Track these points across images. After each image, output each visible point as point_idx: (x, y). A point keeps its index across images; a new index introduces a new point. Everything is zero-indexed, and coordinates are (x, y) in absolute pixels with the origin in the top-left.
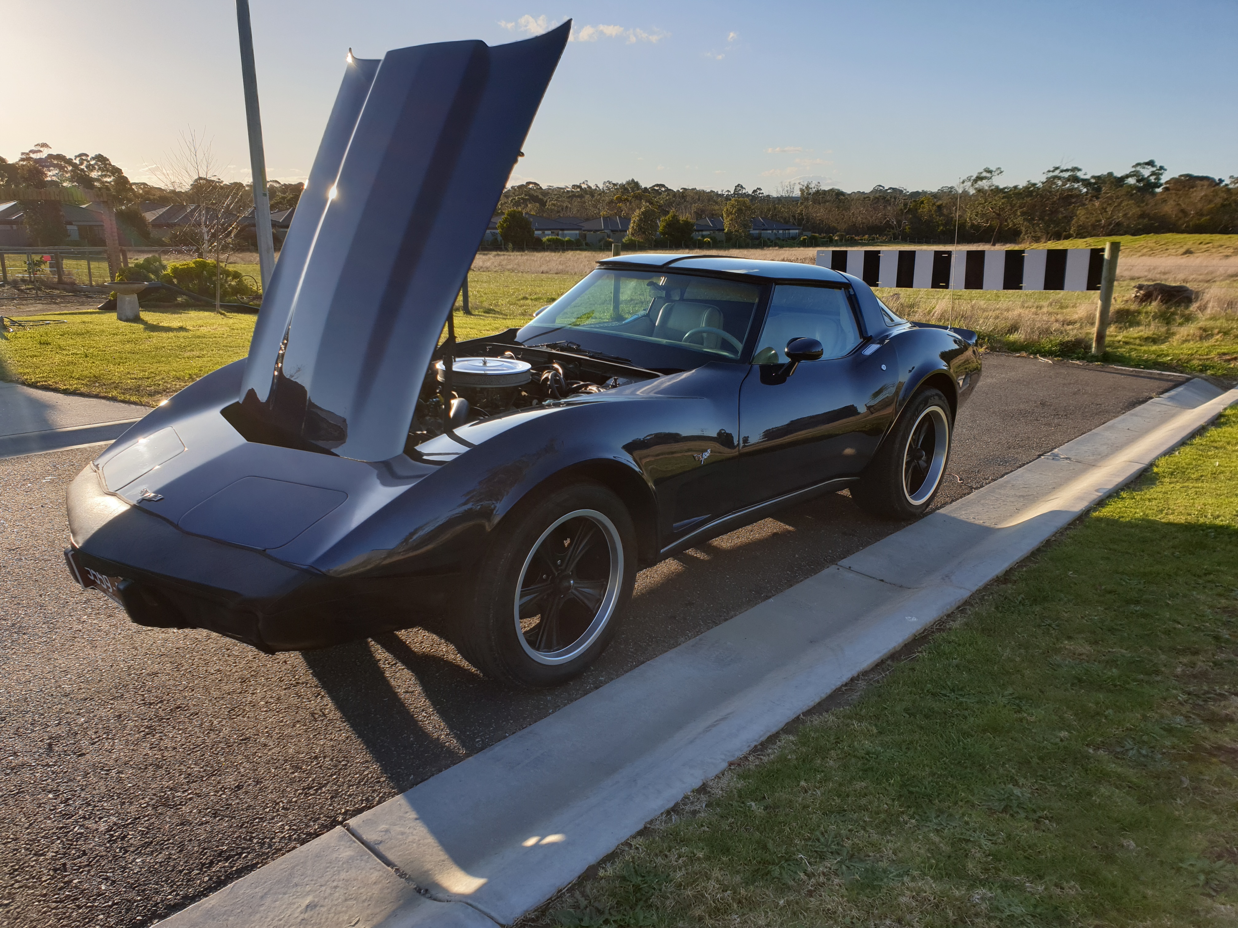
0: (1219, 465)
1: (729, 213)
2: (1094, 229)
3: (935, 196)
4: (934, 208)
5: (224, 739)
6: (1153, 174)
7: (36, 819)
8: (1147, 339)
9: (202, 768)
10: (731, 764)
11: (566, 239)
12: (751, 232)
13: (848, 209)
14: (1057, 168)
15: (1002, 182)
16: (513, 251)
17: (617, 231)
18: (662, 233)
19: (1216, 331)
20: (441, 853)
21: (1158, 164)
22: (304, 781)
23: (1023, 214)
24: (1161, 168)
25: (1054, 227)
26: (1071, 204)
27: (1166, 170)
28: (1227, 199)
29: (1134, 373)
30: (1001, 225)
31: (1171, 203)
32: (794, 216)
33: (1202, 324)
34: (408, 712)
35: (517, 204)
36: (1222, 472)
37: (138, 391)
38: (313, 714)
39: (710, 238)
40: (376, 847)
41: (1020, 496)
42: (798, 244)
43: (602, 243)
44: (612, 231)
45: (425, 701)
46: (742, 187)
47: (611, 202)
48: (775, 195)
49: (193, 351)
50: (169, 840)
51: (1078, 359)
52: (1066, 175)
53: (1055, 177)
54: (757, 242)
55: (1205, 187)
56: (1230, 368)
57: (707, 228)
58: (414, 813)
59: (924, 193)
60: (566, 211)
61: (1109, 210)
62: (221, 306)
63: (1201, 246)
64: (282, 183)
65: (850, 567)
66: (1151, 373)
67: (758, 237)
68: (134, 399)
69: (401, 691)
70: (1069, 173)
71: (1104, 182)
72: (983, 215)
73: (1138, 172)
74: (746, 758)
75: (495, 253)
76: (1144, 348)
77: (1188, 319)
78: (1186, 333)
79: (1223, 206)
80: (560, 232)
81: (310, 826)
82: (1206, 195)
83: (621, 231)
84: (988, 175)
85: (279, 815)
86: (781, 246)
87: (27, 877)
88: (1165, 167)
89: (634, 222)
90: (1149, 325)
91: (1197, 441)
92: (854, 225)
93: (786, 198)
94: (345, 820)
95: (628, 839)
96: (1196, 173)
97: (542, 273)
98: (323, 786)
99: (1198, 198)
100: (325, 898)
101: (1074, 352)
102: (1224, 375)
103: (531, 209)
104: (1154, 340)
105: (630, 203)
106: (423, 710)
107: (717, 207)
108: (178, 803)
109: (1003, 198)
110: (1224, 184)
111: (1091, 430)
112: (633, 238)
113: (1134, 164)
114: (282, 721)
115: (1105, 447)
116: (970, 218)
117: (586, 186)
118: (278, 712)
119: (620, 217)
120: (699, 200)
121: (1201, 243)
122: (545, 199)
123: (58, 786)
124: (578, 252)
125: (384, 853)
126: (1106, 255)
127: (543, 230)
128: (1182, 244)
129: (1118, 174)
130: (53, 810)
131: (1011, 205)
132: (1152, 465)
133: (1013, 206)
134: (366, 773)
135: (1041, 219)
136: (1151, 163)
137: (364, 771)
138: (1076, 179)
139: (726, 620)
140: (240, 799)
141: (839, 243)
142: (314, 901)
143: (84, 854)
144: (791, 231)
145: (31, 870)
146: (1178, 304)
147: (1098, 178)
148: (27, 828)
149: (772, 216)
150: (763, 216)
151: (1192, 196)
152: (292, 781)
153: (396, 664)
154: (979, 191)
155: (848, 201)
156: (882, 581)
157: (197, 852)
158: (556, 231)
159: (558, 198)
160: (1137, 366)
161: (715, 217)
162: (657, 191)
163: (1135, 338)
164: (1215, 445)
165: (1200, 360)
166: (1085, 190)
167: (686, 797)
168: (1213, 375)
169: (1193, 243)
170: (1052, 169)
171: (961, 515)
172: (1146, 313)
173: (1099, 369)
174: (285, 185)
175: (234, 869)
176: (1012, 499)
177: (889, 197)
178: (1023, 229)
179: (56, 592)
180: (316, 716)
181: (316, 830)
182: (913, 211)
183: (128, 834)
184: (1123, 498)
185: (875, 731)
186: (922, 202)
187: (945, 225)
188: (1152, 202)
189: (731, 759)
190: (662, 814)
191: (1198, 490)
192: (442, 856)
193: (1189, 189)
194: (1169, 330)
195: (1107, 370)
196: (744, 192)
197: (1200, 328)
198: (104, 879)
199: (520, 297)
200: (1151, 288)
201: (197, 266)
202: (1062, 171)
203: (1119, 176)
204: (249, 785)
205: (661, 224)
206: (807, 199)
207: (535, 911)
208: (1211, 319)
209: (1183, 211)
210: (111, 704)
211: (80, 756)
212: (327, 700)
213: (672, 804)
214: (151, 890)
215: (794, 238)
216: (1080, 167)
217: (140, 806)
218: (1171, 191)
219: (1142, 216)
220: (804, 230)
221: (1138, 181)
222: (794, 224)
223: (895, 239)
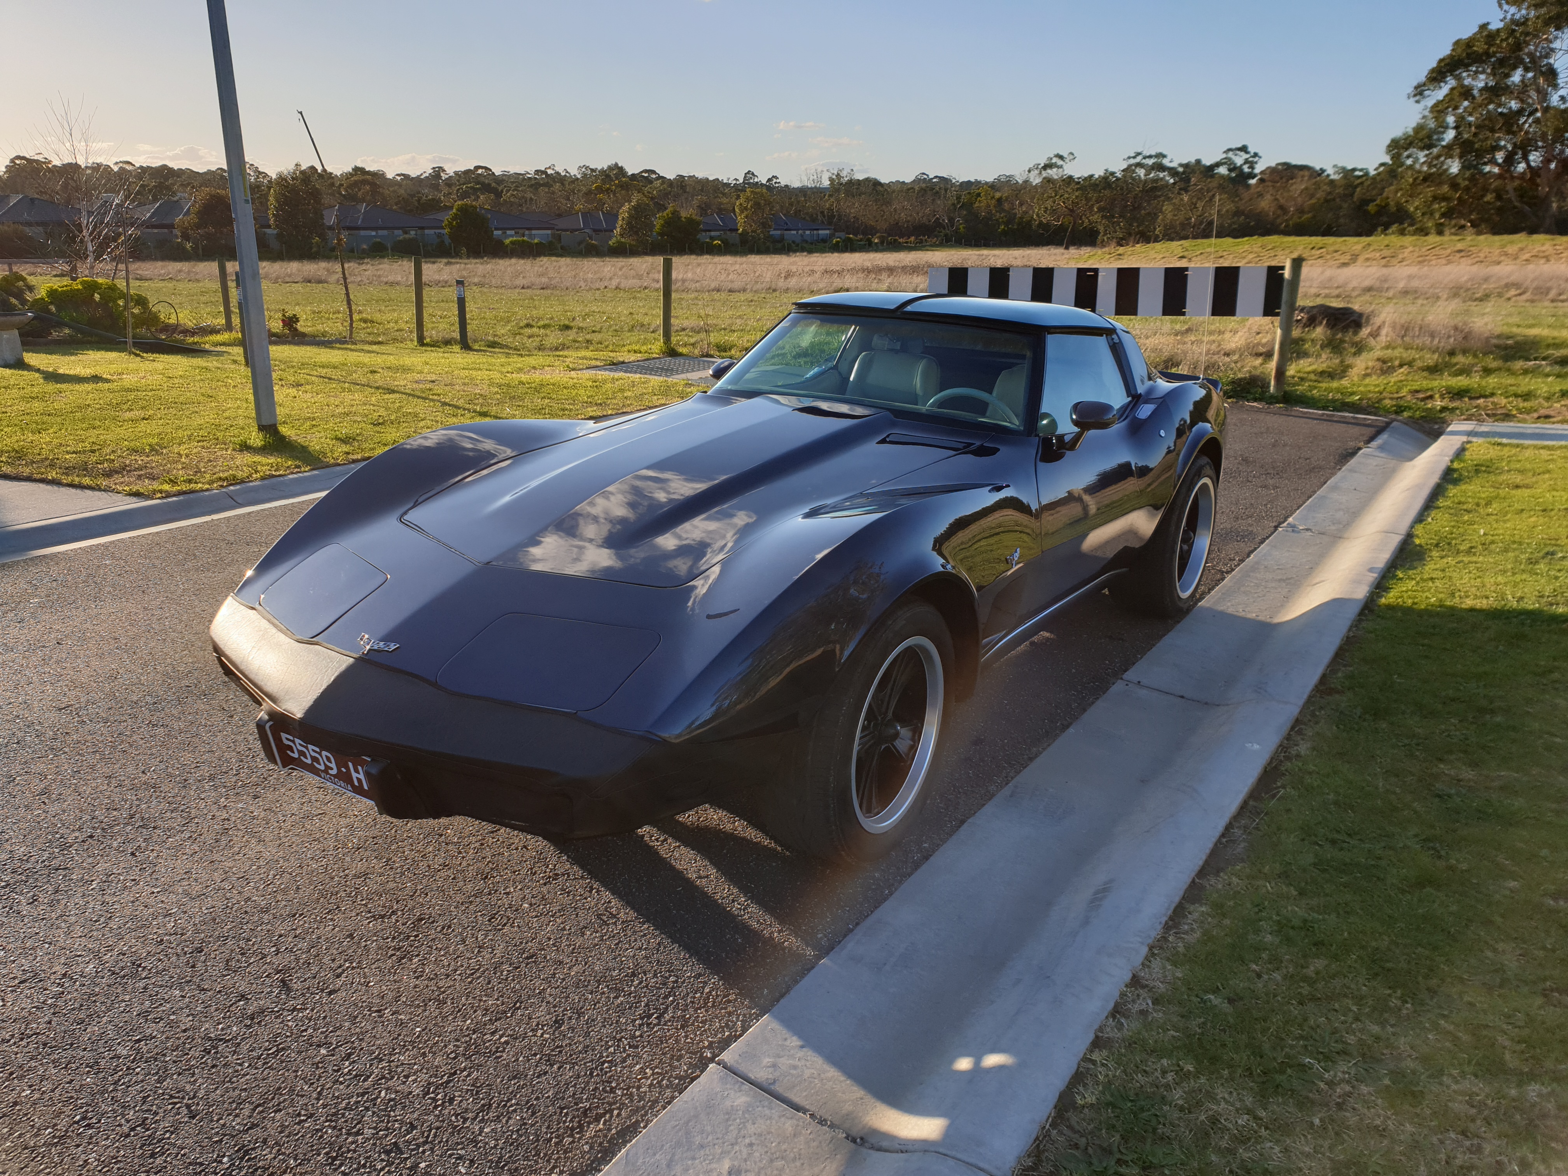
0: (1485, 534)
1: (743, 209)
2: (1183, 230)
3: (993, 186)
4: (993, 202)
5: (504, 960)
6: (1246, 161)
7: (323, 1085)
8: (1322, 373)
9: (497, 999)
10: (1151, 948)
11: (536, 241)
12: (771, 233)
13: (888, 203)
14: (1139, 154)
15: (1077, 170)
16: (468, 258)
17: (600, 231)
18: (659, 234)
19: (1397, 363)
20: (855, 1088)
21: (1252, 150)
22: (636, 1007)
23: (1100, 209)
24: (1256, 155)
25: (1138, 226)
26: (1156, 197)
27: (1260, 157)
28: (1330, 193)
29: (1325, 417)
30: (1075, 223)
31: (1268, 197)
32: (822, 213)
33: (1378, 353)
34: (718, 906)
35: (464, 195)
36: (1493, 542)
37: (85, 469)
38: (599, 916)
39: (723, 242)
40: (772, 1087)
41: (1280, 580)
42: (830, 248)
43: (582, 246)
44: (595, 231)
45: (729, 889)
46: (753, 174)
47: (589, 192)
48: (796, 184)
49: (132, 410)
50: (509, 1100)
51: (1255, 400)
52: (1150, 162)
53: (1139, 165)
54: (779, 245)
55: (1306, 178)
56: (1428, 409)
57: (716, 228)
58: (795, 1038)
59: (978, 183)
60: (530, 204)
61: (1200, 205)
62: (135, 345)
63: (1313, 252)
64: (137, 165)
65: (1139, 682)
66: (1345, 417)
67: (781, 239)
68: (86, 481)
69: (693, 876)
70: (1153, 160)
71: (1193, 172)
72: (1054, 211)
73: (1230, 159)
74: (1164, 939)
75: (445, 260)
76: (1324, 385)
77: (1360, 348)
78: (1363, 366)
79: (1327, 201)
80: (527, 232)
81: (676, 1067)
82: (1306, 189)
83: (606, 231)
84: (1060, 162)
85: (629, 1055)
86: (810, 252)
87: (355, 1166)
88: (1260, 154)
89: (623, 219)
90: (1319, 356)
91: (1441, 502)
92: (897, 223)
93: (811, 188)
94: (715, 1056)
95: (1085, 1054)
96: (1294, 162)
97: (523, 288)
98: (664, 1013)
99: (1298, 192)
100: (745, 1160)
101: (1248, 392)
102: (1422, 417)
103: (483, 201)
104: (1330, 375)
105: (614, 194)
106: (733, 901)
107: (725, 200)
108: (494, 1049)
109: (1077, 189)
110: (1326, 174)
111: (1315, 492)
112: (623, 240)
113: (1225, 149)
114: (564, 929)
115: (1341, 513)
116: (1038, 215)
117: (553, 172)
118: (552, 916)
119: (603, 212)
120: (702, 190)
121: (1313, 248)
122: (500, 189)
123: (326, 1037)
124: (554, 258)
125: (786, 1095)
126: (1287, 274)
127: (504, 229)
128: (1292, 248)
129: (1207, 162)
130: (338, 1071)
131: (1086, 199)
132: (1409, 536)
133: (1088, 200)
134: (707, 990)
135: (1122, 216)
136: (1244, 149)
137: (703, 988)
138: (1161, 167)
139: (1031, 759)
140: (570, 1038)
141: (881, 247)
142: (733, 1165)
143: (413, 1127)
144: (821, 232)
145: (355, 1155)
146: (1345, 329)
147: (1186, 166)
148: (318, 1099)
149: (796, 212)
150: (784, 212)
151: (1291, 189)
152: (621, 1010)
153: (665, 840)
154: (1048, 180)
155: (888, 193)
156: (1182, 697)
157: (555, 1113)
158: (521, 231)
159: (517, 186)
160: (1324, 408)
161: (725, 212)
162: (646, 179)
163: (1309, 373)
164: (1465, 507)
165: (1392, 399)
166: (1172, 181)
167: (1123, 995)
168: (1410, 417)
169: (1305, 248)
170: (1133, 155)
171: (1228, 607)
172: (1313, 340)
173: (1284, 413)
174: (141, 167)
175: (614, 1131)
176: (1273, 585)
177: (937, 188)
178: (1101, 229)
179: (163, 766)
180: (605, 918)
181: (686, 1071)
182: (968, 206)
183: (455, 1096)
184: (1401, 579)
185: (1295, 893)
186: (979, 195)
187: (1007, 224)
188: (1246, 195)
189: (1150, 941)
190: (1107, 1017)
191: (1477, 565)
192: (858, 1092)
193: (1288, 181)
194: (1342, 362)
195: (1293, 413)
196: (756, 180)
197: (1378, 360)
198: (457, 1159)
199: (522, 324)
200: (1315, 311)
201: (85, 288)
202: (1144, 158)
203: (1208, 164)
204: (570, 1018)
205: (658, 223)
206: (837, 190)
207: (1029, 1156)
208: (1387, 347)
209: (1281, 207)
210: (332, 920)
211: (330, 993)
212: (607, 895)
213: (1111, 1005)
214: (525, 1169)
215: (824, 241)
216: (1165, 153)
217: (448, 1056)
218: (1267, 184)
219: (1237, 213)
220: (835, 230)
221: (1230, 170)
222: (823, 222)
223: (947, 241)
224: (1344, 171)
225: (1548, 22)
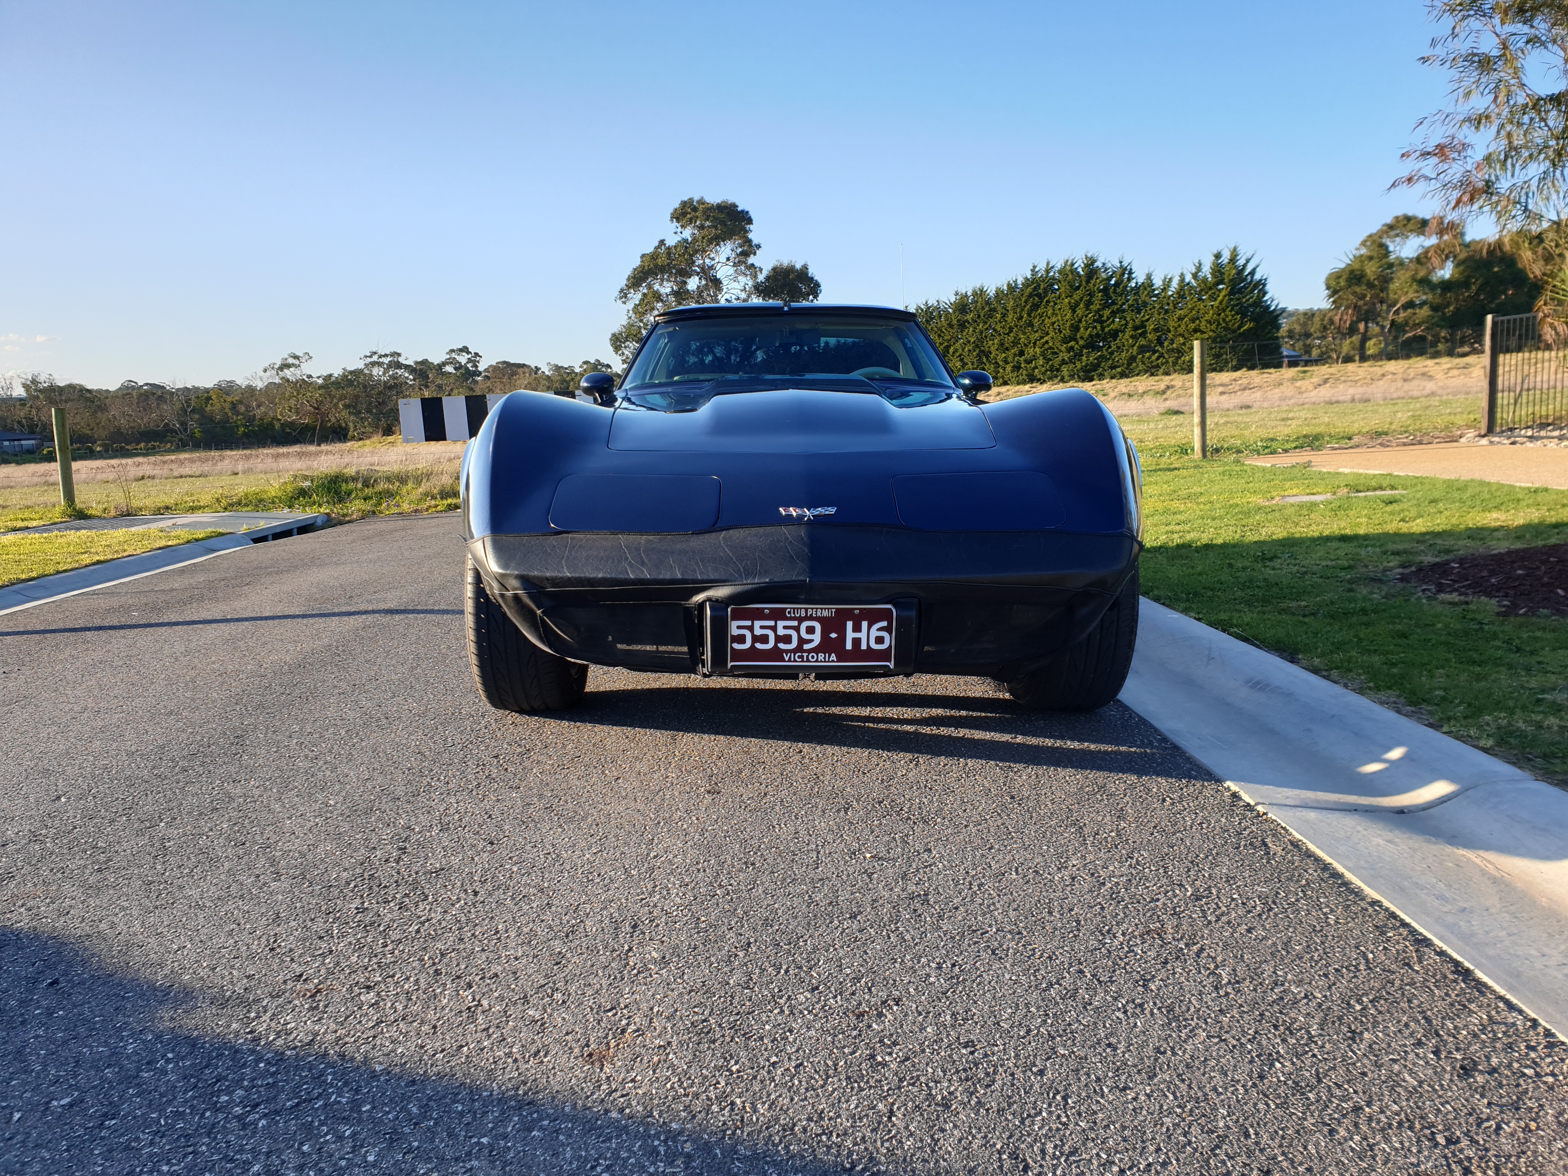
4: (227, 405)
6: (469, 361)
13: (103, 410)
14: (374, 353)
21: (472, 350)
23: (346, 406)
24: (477, 355)
26: (397, 393)
27: (481, 357)
30: (322, 420)
32: (19, 422)
40: (1311, 806)
42: (37, 459)
52: (386, 360)
53: (373, 364)
55: (526, 375)
58: (1265, 786)
69: (1005, 739)
70: (389, 359)
71: (426, 369)
72: (298, 410)
73: (454, 359)
84: (296, 362)
88: (480, 354)
92: (120, 430)
96: (513, 360)
109: (319, 388)
113: (449, 350)
116: (281, 415)
125: (1324, 807)
129: (434, 361)
133: (332, 398)
134: (1163, 781)
135: (369, 411)
136: (465, 350)
138: (399, 365)
141: (105, 455)
147: (420, 364)
154: (285, 381)
166: (411, 377)
170: (368, 354)
178: (350, 425)
182: (199, 410)
186: (207, 399)
187: (247, 425)
193: (510, 377)
202: (380, 357)
203: (436, 363)
206: (35, 398)
212: (975, 760)
215: (29, 451)
216: (398, 351)
218: (492, 380)
220: (42, 440)
221: (455, 369)
222: (23, 432)
223: (184, 445)
224: (558, 368)
225: (710, 242)
